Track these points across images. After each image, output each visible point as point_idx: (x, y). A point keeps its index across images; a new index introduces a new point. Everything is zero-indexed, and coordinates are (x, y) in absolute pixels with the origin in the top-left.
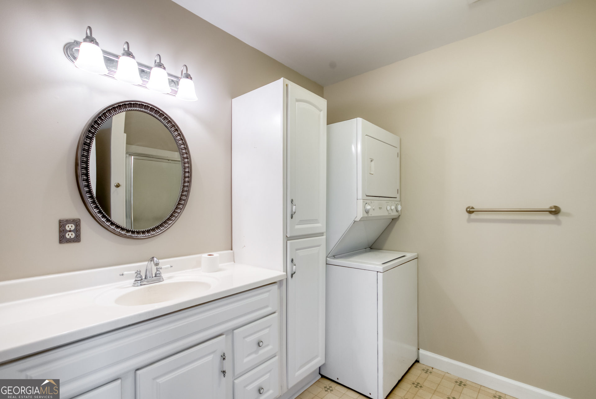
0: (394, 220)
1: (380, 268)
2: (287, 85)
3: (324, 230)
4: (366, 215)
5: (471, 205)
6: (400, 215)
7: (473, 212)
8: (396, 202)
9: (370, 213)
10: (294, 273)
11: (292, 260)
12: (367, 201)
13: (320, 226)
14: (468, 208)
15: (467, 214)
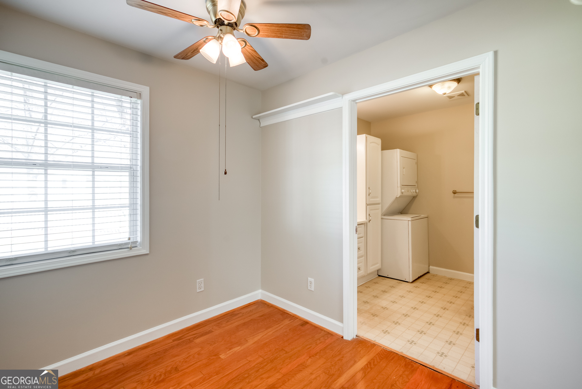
0: (414, 198)
1: (410, 219)
2: (367, 137)
3: (380, 202)
4: (402, 194)
5: (455, 190)
6: (417, 195)
7: (456, 193)
8: (416, 188)
9: (403, 194)
10: (370, 220)
11: (369, 215)
12: (403, 188)
13: (379, 200)
14: (454, 191)
15: (453, 194)
